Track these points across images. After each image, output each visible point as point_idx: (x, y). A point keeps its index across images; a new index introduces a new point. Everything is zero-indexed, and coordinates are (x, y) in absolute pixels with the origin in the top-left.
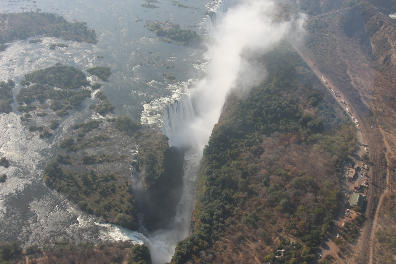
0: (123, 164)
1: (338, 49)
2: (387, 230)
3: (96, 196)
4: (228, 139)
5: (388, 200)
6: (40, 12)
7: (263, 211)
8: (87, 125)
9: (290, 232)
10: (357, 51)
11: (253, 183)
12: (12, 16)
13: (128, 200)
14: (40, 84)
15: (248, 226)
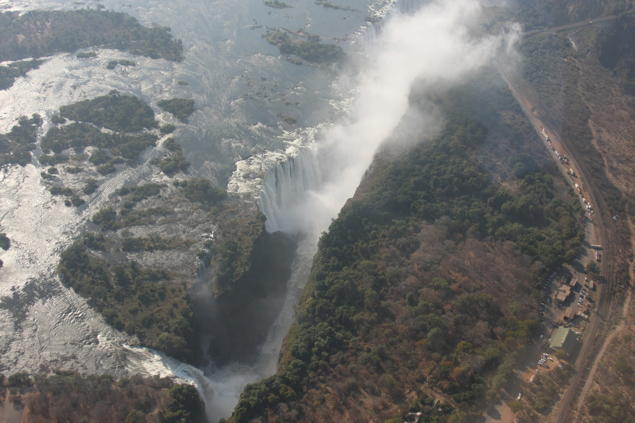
0: (186, 254)
1: (579, 84)
2: (609, 395)
3: (133, 303)
4: (363, 223)
5: (619, 343)
6: (103, 10)
7: (398, 345)
8: (141, 189)
9: (438, 384)
10: (613, 88)
11: (391, 299)
12: (59, 15)
13: (182, 313)
14: (80, 122)
15: (368, 368)
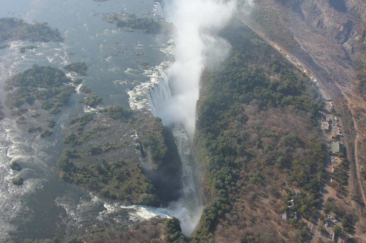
0: (128, 149)
3: (114, 182)
4: (214, 112)
5: (361, 143)
7: (264, 170)
9: (293, 184)
10: (296, 18)
11: (249, 147)
13: (144, 181)
14: (23, 87)
15: (257, 185)
